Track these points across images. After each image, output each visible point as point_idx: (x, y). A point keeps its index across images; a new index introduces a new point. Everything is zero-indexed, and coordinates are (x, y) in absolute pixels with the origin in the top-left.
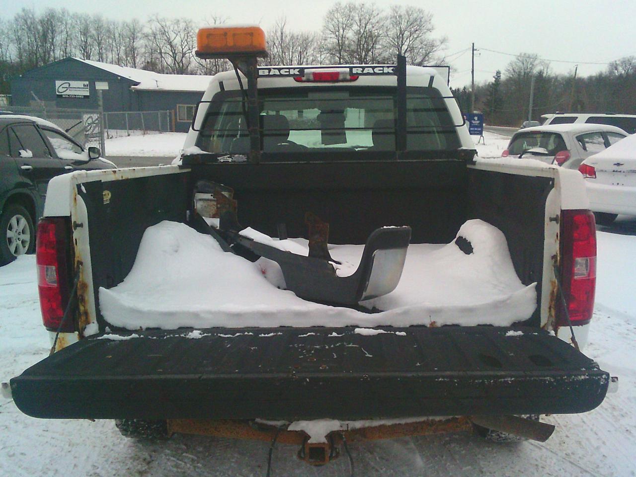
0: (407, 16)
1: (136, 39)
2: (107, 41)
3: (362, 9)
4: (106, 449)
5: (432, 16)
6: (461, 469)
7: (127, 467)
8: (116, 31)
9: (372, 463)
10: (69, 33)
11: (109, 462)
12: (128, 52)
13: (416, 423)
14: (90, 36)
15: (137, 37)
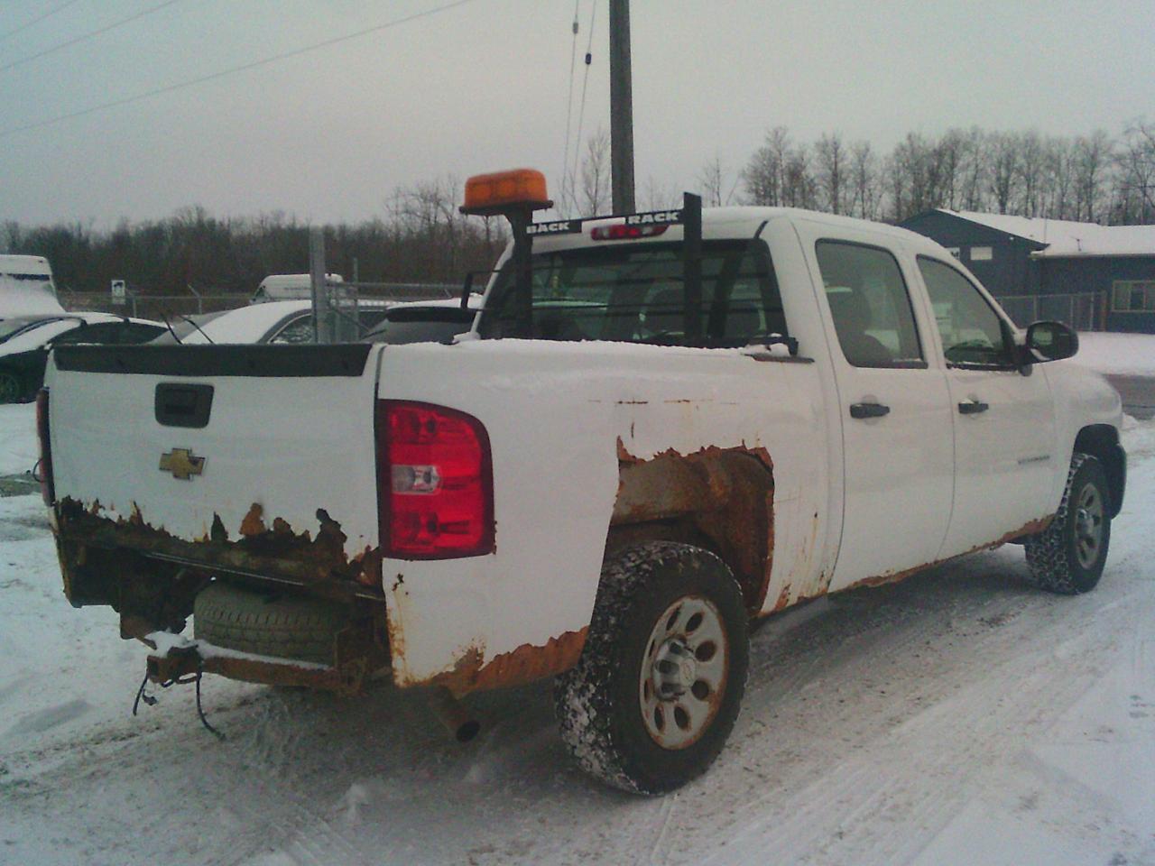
1: (1098, 166)
2: (1046, 174)
8: (1063, 155)
10: (981, 166)
12: (1081, 191)
14: (1016, 169)
15: (1100, 162)
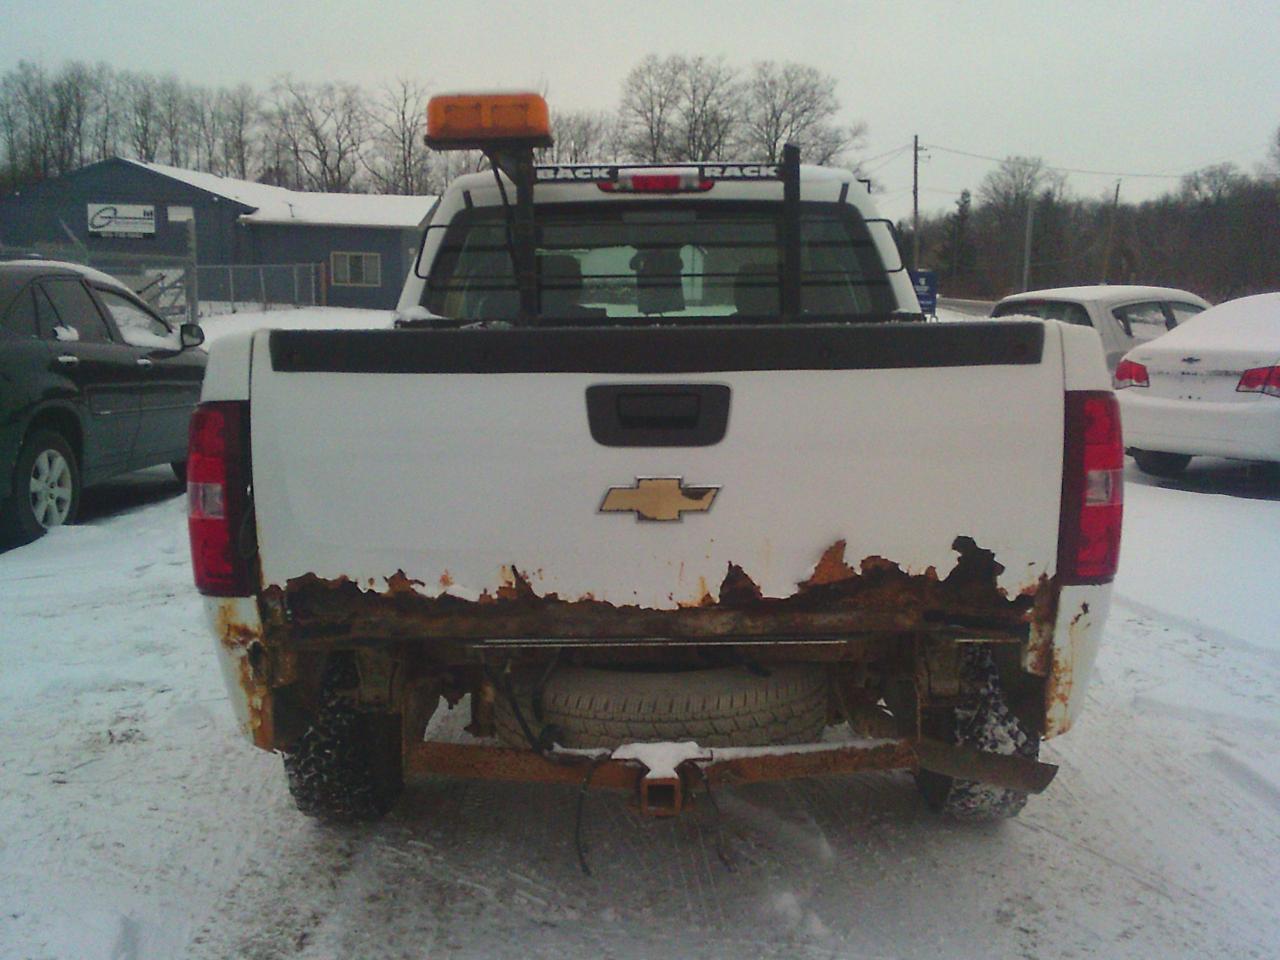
0: (786, 83)
1: (246, 123)
2: (189, 126)
3: (699, 68)
4: (269, 836)
5: (834, 82)
6: (900, 861)
7: (311, 862)
8: (207, 107)
9: (743, 853)
10: (112, 110)
11: (277, 856)
12: (231, 149)
13: (825, 752)
14: (155, 117)
15: (248, 119)
